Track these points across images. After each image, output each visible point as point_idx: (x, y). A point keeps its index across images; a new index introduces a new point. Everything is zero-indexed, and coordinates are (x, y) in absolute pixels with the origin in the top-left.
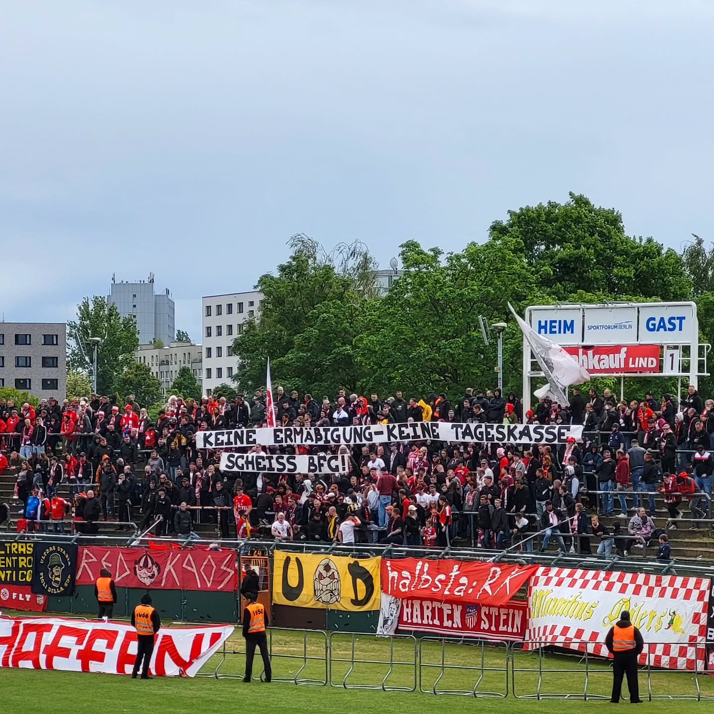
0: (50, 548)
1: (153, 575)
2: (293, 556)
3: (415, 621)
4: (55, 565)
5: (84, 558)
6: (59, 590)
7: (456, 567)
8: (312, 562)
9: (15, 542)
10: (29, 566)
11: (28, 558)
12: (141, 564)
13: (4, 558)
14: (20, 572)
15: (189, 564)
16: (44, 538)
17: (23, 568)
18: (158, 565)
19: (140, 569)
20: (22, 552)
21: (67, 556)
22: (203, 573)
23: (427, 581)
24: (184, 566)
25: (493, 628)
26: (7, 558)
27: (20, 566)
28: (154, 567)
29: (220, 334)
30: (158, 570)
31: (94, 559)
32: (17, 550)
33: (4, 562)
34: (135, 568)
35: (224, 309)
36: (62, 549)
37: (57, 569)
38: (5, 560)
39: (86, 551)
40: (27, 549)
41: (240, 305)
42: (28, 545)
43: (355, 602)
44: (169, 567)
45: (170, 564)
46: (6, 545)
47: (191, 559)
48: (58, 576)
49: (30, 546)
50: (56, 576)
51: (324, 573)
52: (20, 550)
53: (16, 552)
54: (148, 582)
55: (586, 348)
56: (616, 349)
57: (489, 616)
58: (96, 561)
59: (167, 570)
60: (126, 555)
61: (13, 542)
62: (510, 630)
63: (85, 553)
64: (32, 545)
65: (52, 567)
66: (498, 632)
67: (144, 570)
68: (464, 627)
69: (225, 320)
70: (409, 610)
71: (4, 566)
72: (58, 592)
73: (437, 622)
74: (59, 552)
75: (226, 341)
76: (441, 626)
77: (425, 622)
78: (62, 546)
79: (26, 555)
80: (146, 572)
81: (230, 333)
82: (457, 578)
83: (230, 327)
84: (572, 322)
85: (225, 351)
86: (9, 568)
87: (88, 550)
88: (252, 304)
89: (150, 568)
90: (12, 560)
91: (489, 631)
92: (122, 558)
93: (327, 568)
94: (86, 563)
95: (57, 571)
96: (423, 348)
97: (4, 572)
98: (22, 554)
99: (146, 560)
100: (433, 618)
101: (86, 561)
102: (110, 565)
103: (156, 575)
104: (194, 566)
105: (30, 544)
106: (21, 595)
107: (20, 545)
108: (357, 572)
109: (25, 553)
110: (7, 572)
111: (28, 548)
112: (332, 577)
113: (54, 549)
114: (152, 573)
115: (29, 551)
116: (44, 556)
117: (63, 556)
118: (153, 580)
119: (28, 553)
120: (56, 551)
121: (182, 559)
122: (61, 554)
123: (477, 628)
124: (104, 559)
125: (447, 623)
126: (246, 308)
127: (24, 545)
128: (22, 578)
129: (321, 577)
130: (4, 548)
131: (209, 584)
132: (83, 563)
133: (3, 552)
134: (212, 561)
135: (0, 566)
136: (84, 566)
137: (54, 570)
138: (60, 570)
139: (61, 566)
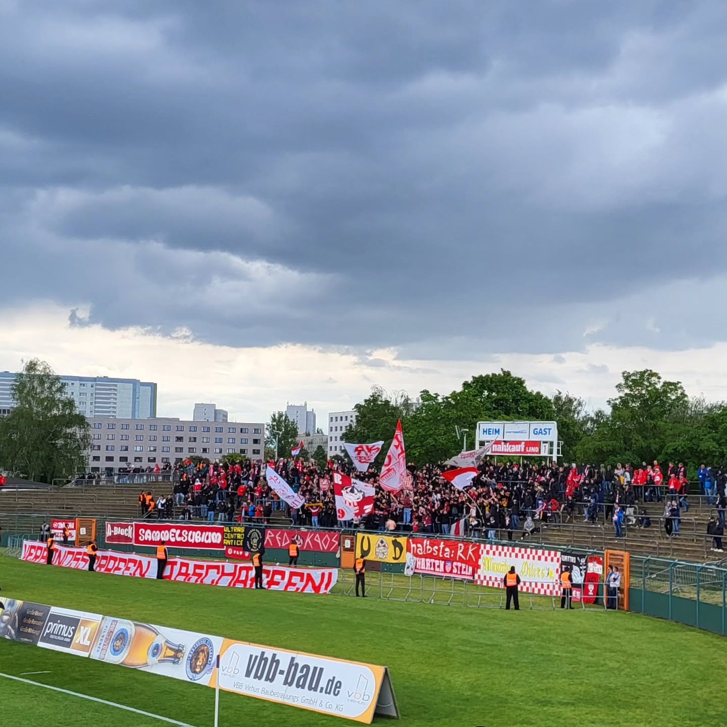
0: (253, 530)
1: (300, 543)
2: (366, 535)
3: (422, 568)
5: (268, 535)
7: (442, 543)
8: (375, 539)
10: (242, 538)
12: (295, 538)
14: (238, 541)
15: (317, 539)
16: (250, 525)
17: (239, 539)
18: (303, 539)
20: (239, 531)
21: (260, 534)
22: (323, 543)
23: (429, 549)
24: (315, 539)
25: (459, 573)
26: (232, 534)
28: (301, 540)
29: (336, 430)
30: (303, 541)
31: (273, 536)
35: (339, 419)
38: (230, 535)
39: (269, 532)
41: (346, 417)
43: (395, 558)
45: (308, 539)
46: (232, 528)
47: (318, 536)
48: (256, 543)
50: (254, 543)
51: (381, 544)
53: (236, 531)
55: (505, 442)
56: (518, 443)
57: (457, 567)
59: (307, 541)
60: (288, 534)
61: (235, 527)
62: (467, 574)
65: (253, 539)
66: (461, 574)
68: (445, 572)
69: (339, 424)
70: (420, 563)
71: (230, 538)
73: (432, 569)
74: (257, 532)
75: (339, 434)
76: (434, 571)
77: (427, 569)
78: (258, 529)
79: (241, 533)
81: (341, 430)
82: (444, 549)
83: (341, 427)
84: (499, 430)
85: (338, 439)
86: (232, 539)
87: (271, 531)
88: (352, 417)
89: (299, 540)
90: (234, 535)
91: (457, 573)
92: (286, 535)
93: (382, 542)
94: (269, 537)
95: (255, 541)
96: (430, 440)
97: (230, 540)
98: (239, 533)
100: (431, 567)
102: (280, 539)
104: (319, 539)
105: (243, 528)
106: (238, 552)
107: (238, 528)
108: (396, 544)
110: (232, 541)
111: (242, 530)
112: (384, 546)
116: (249, 533)
120: (255, 531)
121: (314, 536)
123: (451, 572)
124: (277, 535)
125: (437, 569)
126: (349, 419)
127: (240, 528)
128: (238, 544)
129: (379, 546)
130: (230, 529)
131: (326, 548)
132: (267, 537)
133: (230, 531)
134: (328, 537)
135: (228, 538)
136: (267, 539)
137: (254, 540)
138: (256, 540)
139: (257, 538)
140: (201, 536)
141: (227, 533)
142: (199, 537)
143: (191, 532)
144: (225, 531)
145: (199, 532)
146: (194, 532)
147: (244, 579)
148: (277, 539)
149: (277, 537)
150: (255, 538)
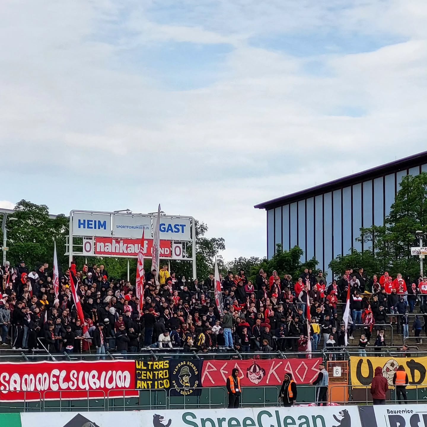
0: (182, 363)
1: (260, 377)
4: (184, 375)
5: (207, 368)
6: (190, 392)
10: (165, 377)
11: (165, 371)
12: (252, 370)
13: (145, 372)
14: (159, 382)
15: (288, 368)
17: (161, 379)
18: (263, 370)
19: (251, 374)
21: (194, 368)
22: (297, 373)
24: (285, 369)
26: (148, 372)
28: (261, 371)
30: (263, 373)
31: (215, 369)
32: (158, 366)
33: (145, 375)
34: (247, 373)
36: (191, 363)
37: (186, 378)
38: (146, 374)
39: (209, 364)
40: (164, 365)
44: (272, 371)
45: (273, 369)
46: (149, 363)
47: (289, 365)
48: (187, 383)
49: (166, 363)
50: (186, 383)
51: (391, 368)
52: (160, 366)
54: (256, 382)
58: (216, 370)
59: (270, 373)
60: (241, 365)
63: (208, 365)
64: (168, 361)
65: (182, 376)
67: (254, 374)
71: (145, 378)
72: (189, 393)
74: (188, 366)
78: (191, 361)
79: (163, 369)
80: (255, 375)
86: (150, 380)
87: (211, 363)
89: (258, 373)
93: (392, 365)
94: (208, 372)
95: (186, 379)
97: (146, 382)
98: (160, 369)
99: (255, 367)
101: (208, 370)
102: (227, 372)
103: (262, 377)
104: (291, 369)
105: (166, 361)
107: (160, 363)
110: (148, 382)
112: (396, 370)
113: (185, 364)
114: (259, 376)
115: (166, 366)
116: (176, 369)
117: (191, 368)
118: (260, 380)
120: (186, 365)
121: (283, 366)
124: (222, 368)
127: (162, 362)
128: (161, 386)
129: (388, 370)
130: (146, 364)
131: (302, 380)
132: (206, 372)
133: (145, 368)
134: (305, 365)
135: (143, 378)
136: (206, 374)
137: (184, 378)
138: (188, 378)
139: (189, 375)
140: (99, 378)
141: (141, 370)
142: (96, 380)
143: (82, 373)
144: (138, 367)
145: (94, 372)
146: (87, 374)
148: (222, 373)
149: (222, 371)
150: (185, 375)
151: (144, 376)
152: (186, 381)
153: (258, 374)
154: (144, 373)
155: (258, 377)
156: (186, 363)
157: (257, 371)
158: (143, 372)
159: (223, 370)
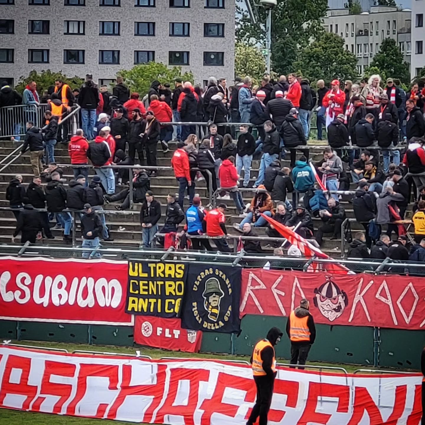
0: (206, 271)
1: (339, 307)
4: (211, 294)
5: (249, 284)
6: (218, 324)
9: (161, 262)
10: (178, 294)
11: (178, 283)
12: (324, 293)
13: (146, 282)
14: (167, 301)
15: (383, 294)
16: (198, 258)
17: (171, 296)
18: (345, 295)
19: (323, 300)
20: (170, 275)
21: (227, 282)
22: (400, 306)
24: (377, 296)
26: (150, 282)
27: (167, 294)
28: (340, 297)
30: (345, 301)
31: (263, 286)
32: (163, 272)
33: (146, 288)
34: (315, 299)
36: (221, 273)
37: (215, 299)
38: (148, 285)
39: (252, 275)
40: (176, 272)
42: (178, 266)
44: (358, 298)
45: (360, 294)
46: (150, 265)
47: (386, 288)
48: (216, 307)
49: (180, 268)
50: (213, 308)
52: (167, 272)
53: (162, 275)
54: (332, 316)
58: (265, 288)
59: (356, 301)
60: (302, 281)
61: (159, 262)
63: (250, 278)
64: (183, 267)
65: (208, 295)
67: (328, 301)
71: (146, 293)
72: (217, 327)
74: (218, 277)
78: (220, 268)
79: (175, 280)
80: (330, 304)
86: (152, 296)
87: (255, 274)
89: (335, 299)
90: (157, 285)
92: (298, 285)
94: (252, 290)
95: (215, 301)
97: (146, 300)
98: (170, 278)
99: (330, 288)
101: (252, 288)
102: (283, 294)
103: (343, 307)
104: (389, 297)
105: (180, 265)
106: (167, 331)
107: (168, 266)
109: (173, 276)
110: (150, 300)
111: (178, 271)
113: (211, 272)
114: (337, 305)
115: (179, 274)
116: (198, 281)
117: (222, 282)
118: (339, 314)
119: (178, 276)
120: (214, 275)
121: (376, 287)
122: (220, 279)
124: (275, 285)
127: (172, 266)
128: (169, 309)
130: (146, 269)
131: (407, 321)
132: (248, 291)
133: (146, 275)
134: (413, 290)
135: (142, 292)
136: (249, 294)
137: (211, 299)
138: (218, 299)
139: (220, 294)
140: (68, 289)
141: (139, 278)
142: (63, 291)
143: (39, 278)
144: (131, 273)
145: (61, 278)
146: (49, 279)
147: (185, 403)
148: (275, 295)
149: (275, 292)
150: (213, 293)
151: (144, 290)
152: (213, 304)
153: (335, 302)
154: (144, 285)
155: (335, 306)
156: (214, 271)
157: (334, 296)
158: (141, 283)
159: (275, 288)
